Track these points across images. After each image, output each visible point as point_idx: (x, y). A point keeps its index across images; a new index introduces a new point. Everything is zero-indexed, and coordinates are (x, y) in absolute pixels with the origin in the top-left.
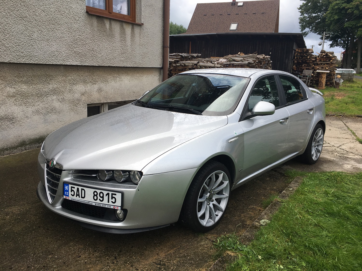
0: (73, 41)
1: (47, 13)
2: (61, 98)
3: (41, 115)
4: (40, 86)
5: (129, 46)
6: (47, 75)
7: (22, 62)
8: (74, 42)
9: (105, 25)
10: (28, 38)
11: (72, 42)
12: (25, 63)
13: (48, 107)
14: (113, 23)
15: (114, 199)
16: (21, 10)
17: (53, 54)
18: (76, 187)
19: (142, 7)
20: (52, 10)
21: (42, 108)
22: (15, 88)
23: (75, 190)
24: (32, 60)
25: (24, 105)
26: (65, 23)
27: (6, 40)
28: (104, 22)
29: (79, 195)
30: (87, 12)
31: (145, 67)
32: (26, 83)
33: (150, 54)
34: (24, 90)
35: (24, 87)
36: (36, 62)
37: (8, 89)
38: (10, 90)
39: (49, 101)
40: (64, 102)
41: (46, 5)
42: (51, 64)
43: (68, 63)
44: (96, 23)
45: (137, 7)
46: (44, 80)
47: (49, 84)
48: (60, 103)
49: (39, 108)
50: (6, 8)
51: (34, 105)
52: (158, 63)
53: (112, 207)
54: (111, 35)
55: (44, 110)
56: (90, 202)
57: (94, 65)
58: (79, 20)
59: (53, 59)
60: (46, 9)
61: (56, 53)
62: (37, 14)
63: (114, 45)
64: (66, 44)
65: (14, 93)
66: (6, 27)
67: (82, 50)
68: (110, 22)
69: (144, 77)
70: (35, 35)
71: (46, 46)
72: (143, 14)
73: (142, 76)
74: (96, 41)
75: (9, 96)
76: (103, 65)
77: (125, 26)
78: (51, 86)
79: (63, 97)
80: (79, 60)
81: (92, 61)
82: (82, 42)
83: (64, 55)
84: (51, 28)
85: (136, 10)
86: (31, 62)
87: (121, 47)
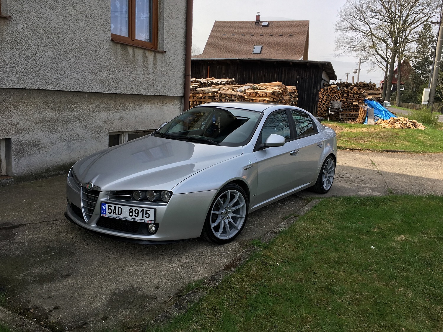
0: (98, 68)
1: (74, 41)
2: (84, 125)
3: (65, 142)
4: (65, 113)
5: (151, 74)
6: (72, 102)
7: (51, 89)
8: (99, 70)
9: (128, 53)
10: (56, 65)
11: (97, 70)
12: (52, 89)
13: (72, 134)
14: (136, 50)
15: (148, 214)
16: (51, 38)
17: (79, 81)
18: (113, 206)
19: (165, 34)
20: (79, 38)
21: (66, 135)
22: (42, 114)
23: (112, 208)
24: (59, 87)
25: (50, 131)
26: (91, 51)
27: (37, 67)
28: (127, 50)
29: (116, 213)
30: (112, 40)
31: (166, 95)
32: (52, 109)
33: (172, 82)
34: (50, 116)
35: (51, 113)
36: (63, 89)
37: (36, 115)
38: (38, 116)
39: (73, 128)
40: (87, 130)
41: (74, 33)
42: (77, 91)
43: (93, 91)
44: (120, 50)
45: (160, 34)
46: (69, 107)
47: (74, 111)
48: (83, 130)
49: (63, 134)
50: (38, 36)
51: (59, 132)
52: (178, 92)
53: (146, 222)
54: (134, 63)
55: (68, 137)
56: (126, 218)
57: (117, 93)
58: (104, 48)
59: (79, 86)
60: (73, 37)
61: (82, 80)
62: (66, 42)
63: (136, 73)
64: (91, 71)
65: (41, 119)
66: (37, 55)
67: (106, 78)
68: (133, 50)
69: (165, 106)
70: (63, 63)
71: (73, 73)
72: (165, 42)
73: (163, 104)
74: (120, 68)
75: (37, 122)
76: (125, 93)
77: (147, 53)
78: (75, 113)
79: (86, 125)
80: (103, 87)
81: (115, 89)
82: (106, 69)
83: (89, 83)
84: (78, 56)
85: (158, 37)
86: (58, 89)
87: (143, 74)
